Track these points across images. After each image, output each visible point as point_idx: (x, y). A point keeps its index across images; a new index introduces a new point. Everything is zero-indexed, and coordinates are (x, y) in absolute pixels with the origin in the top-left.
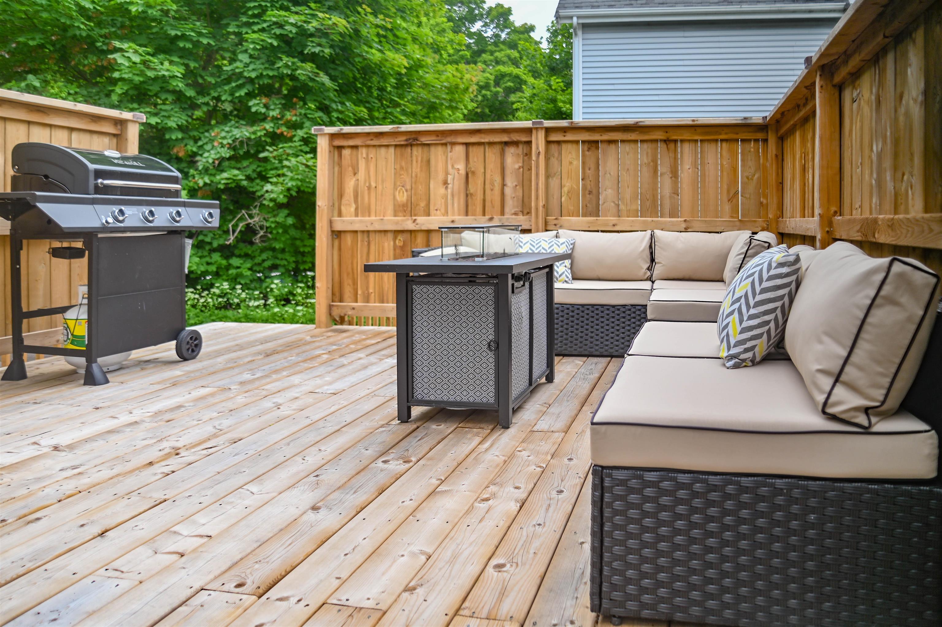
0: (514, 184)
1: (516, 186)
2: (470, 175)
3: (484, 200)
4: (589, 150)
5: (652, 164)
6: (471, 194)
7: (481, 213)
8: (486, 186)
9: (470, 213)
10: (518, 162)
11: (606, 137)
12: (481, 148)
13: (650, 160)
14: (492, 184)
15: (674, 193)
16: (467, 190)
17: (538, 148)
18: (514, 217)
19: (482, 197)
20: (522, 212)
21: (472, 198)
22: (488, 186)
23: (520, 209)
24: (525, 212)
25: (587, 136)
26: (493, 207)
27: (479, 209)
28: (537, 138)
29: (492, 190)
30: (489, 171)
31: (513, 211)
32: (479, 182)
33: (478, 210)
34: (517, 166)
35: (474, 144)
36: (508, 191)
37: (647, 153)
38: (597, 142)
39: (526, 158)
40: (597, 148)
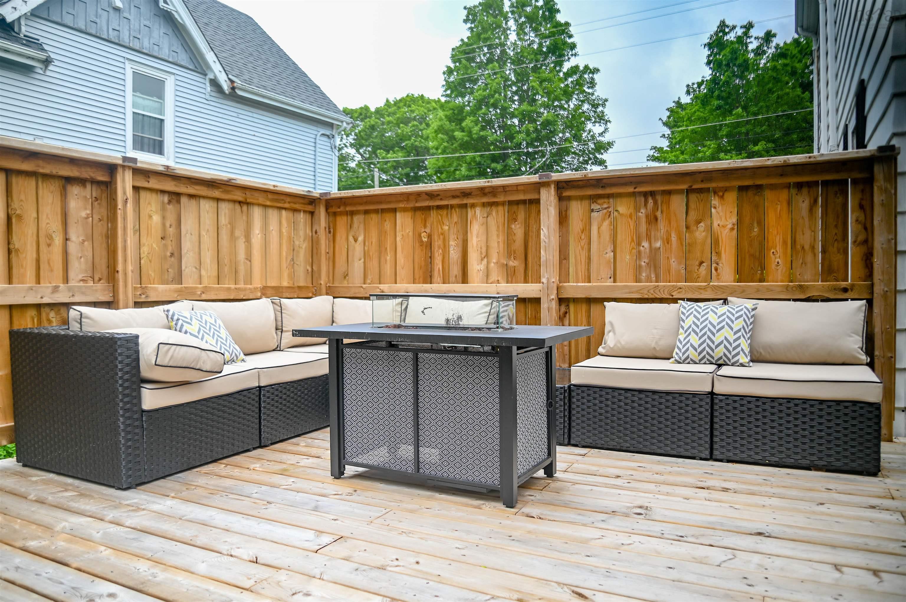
0: (81, 239)
1: (84, 241)
2: (14, 220)
3: (38, 261)
4: (170, 202)
5: (229, 226)
6: (17, 251)
7: (34, 279)
8: (40, 239)
9: (14, 279)
10: (86, 209)
11: (191, 190)
12: (32, 182)
13: (227, 222)
14: (50, 237)
15: (247, 259)
16: (9, 243)
17: (125, 193)
18: (81, 284)
19: (35, 255)
20: (93, 278)
21: (18, 256)
22: (42, 240)
23: (90, 274)
24: (96, 279)
25: (170, 186)
26: (52, 271)
27: (30, 273)
28: (123, 181)
29: (49, 245)
30: (45, 217)
31: (80, 277)
32: (30, 232)
33: (28, 273)
34: (83, 214)
35: (19, 173)
36: (73, 248)
37: (225, 214)
38: (178, 195)
39: (96, 203)
40: (179, 202)
